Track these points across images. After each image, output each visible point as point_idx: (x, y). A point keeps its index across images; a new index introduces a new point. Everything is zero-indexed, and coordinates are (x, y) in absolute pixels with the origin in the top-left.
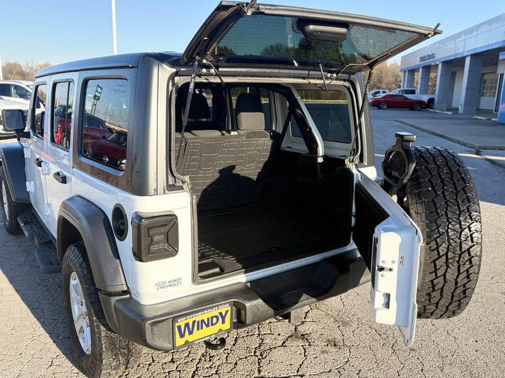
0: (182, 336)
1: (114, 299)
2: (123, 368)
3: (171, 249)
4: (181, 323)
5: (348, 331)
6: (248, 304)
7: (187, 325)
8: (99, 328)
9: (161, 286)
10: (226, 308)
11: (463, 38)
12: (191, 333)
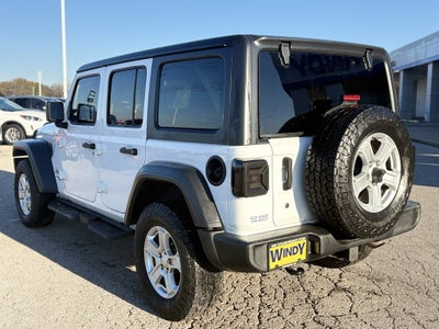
0: (274, 261)
1: (213, 234)
2: (206, 305)
3: (262, 187)
4: (273, 248)
5: (384, 286)
6: (321, 237)
7: (277, 251)
8: (193, 265)
9: (254, 219)
10: (303, 241)
11: (423, 44)
12: (279, 259)
